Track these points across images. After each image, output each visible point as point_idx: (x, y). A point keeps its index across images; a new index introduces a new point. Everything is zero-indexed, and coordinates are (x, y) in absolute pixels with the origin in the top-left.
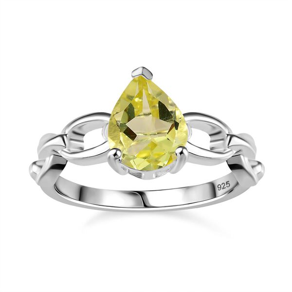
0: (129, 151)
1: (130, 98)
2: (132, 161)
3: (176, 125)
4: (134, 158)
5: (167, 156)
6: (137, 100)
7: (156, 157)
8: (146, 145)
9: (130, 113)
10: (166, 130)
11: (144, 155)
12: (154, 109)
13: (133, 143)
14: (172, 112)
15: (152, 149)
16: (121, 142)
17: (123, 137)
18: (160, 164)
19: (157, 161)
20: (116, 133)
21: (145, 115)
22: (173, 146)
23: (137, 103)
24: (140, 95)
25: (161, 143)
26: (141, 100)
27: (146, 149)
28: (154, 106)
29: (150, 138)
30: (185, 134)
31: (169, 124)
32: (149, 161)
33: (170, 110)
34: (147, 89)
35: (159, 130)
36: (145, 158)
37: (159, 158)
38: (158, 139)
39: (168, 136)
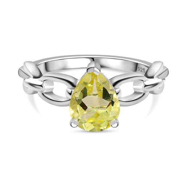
0: (82, 117)
1: (86, 84)
2: (83, 125)
3: (112, 103)
4: (85, 122)
5: (106, 123)
6: (89, 85)
7: (99, 123)
8: (93, 114)
9: (84, 93)
10: (106, 106)
11: (91, 121)
12: (100, 92)
13: (85, 112)
14: (111, 95)
15: (96, 118)
16: (77, 111)
17: (79, 108)
18: (102, 128)
19: (99, 126)
20: (75, 105)
21: (94, 95)
22: (110, 117)
23: (89, 87)
24: (92, 83)
25: (102, 114)
26: (92, 86)
27: (93, 117)
28: (100, 90)
29: (95, 110)
30: (118, 110)
31: (108, 102)
32: (94, 126)
33: (110, 93)
34: (97, 79)
35: (101, 105)
36: (92, 123)
37: (100, 124)
38: (100, 111)
39: (107, 110)
